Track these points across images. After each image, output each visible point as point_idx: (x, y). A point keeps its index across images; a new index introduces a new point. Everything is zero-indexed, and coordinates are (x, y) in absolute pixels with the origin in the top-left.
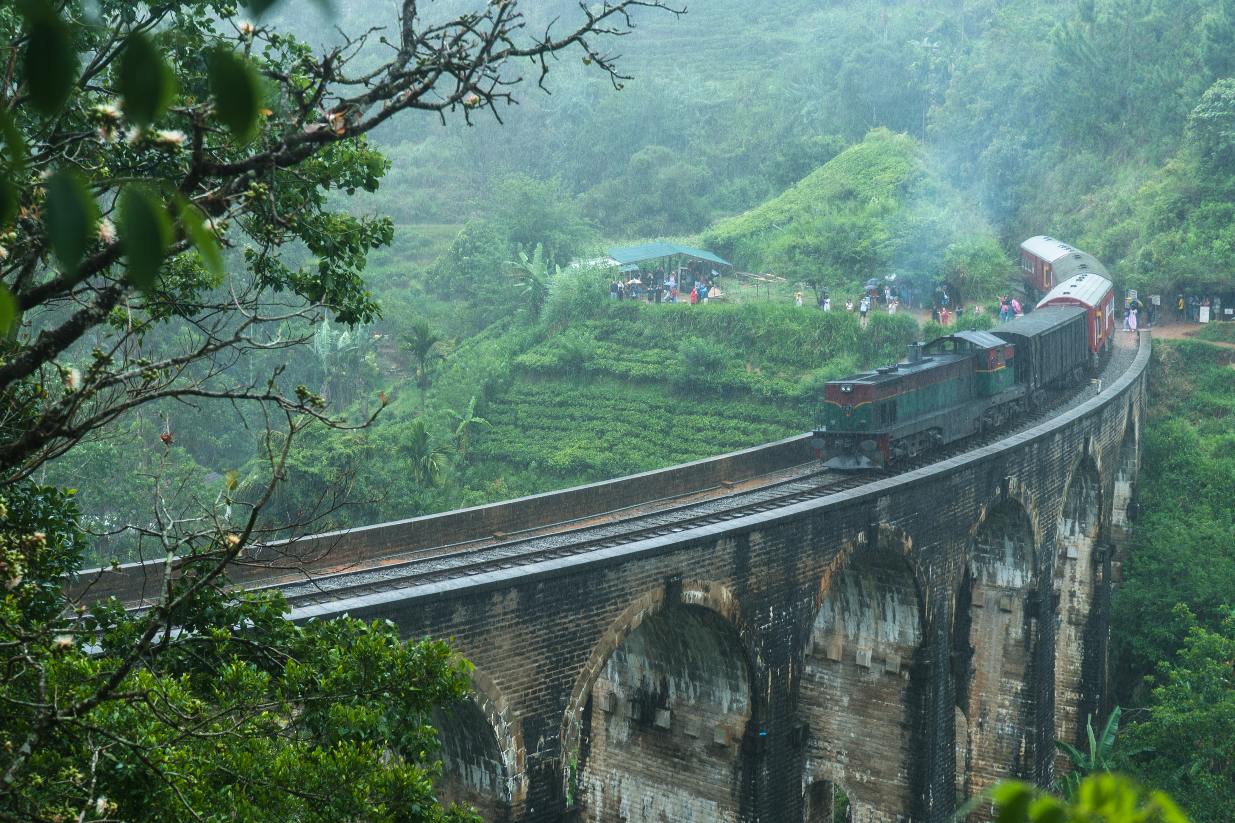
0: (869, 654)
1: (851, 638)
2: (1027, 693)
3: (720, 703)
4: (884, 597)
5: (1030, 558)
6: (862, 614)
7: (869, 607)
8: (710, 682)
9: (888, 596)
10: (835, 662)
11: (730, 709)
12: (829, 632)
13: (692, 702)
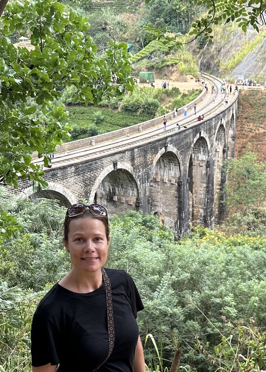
0: (167, 179)
1: (162, 175)
2: (207, 187)
3: (129, 194)
4: (170, 164)
5: (207, 152)
6: (165, 169)
7: (166, 167)
8: (126, 189)
9: (171, 164)
10: (159, 182)
11: (132, 195)
12: (156, 174)
13: (122, 194)
